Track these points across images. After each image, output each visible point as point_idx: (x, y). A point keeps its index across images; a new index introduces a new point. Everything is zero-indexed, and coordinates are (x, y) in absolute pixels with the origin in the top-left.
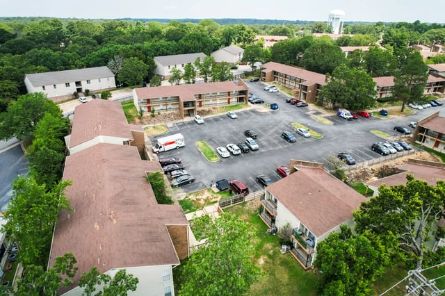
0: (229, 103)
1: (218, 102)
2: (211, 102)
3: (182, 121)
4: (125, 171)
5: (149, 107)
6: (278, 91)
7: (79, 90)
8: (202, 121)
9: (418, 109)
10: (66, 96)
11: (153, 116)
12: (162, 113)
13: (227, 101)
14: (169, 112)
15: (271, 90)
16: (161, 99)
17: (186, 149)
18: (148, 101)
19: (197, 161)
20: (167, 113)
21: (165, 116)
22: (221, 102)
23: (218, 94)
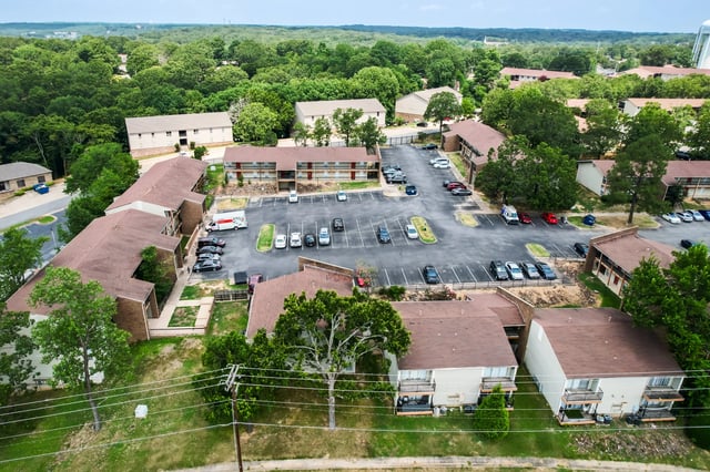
0: (353, 178)
1: (337, 175)
2: (326, 174)
3: (274, 195)
4: (129, 241)
5: (239, 173)
6: (449, 168)
7: (183, 142)
8: (295, 199)
9: (670, 221)
10: (166, 148)
11: (241, 185)
12: (254, 182)
13: (350, 175)
14: (262, 182)
15: (436, 166)
16: (255, 163)
17: (245, 232)
18: (238, 165)
19: (243, 247)
20: (260, 183)
21: (256, 187)
22: (341, 176)
23: (337, 164)
